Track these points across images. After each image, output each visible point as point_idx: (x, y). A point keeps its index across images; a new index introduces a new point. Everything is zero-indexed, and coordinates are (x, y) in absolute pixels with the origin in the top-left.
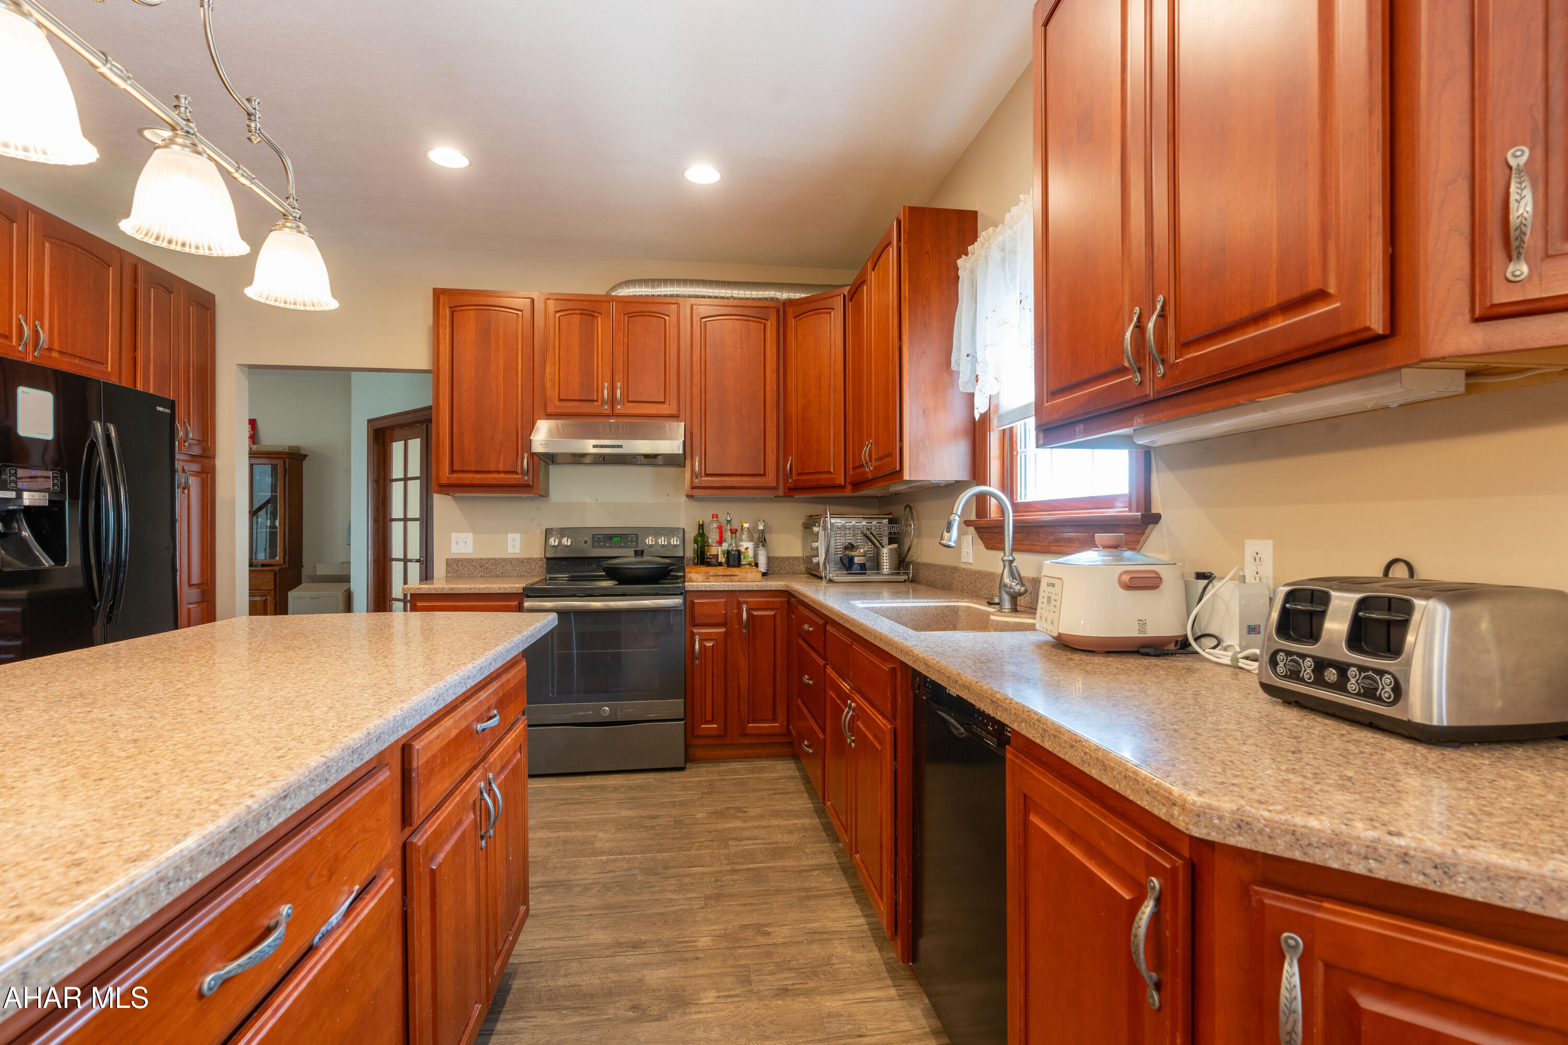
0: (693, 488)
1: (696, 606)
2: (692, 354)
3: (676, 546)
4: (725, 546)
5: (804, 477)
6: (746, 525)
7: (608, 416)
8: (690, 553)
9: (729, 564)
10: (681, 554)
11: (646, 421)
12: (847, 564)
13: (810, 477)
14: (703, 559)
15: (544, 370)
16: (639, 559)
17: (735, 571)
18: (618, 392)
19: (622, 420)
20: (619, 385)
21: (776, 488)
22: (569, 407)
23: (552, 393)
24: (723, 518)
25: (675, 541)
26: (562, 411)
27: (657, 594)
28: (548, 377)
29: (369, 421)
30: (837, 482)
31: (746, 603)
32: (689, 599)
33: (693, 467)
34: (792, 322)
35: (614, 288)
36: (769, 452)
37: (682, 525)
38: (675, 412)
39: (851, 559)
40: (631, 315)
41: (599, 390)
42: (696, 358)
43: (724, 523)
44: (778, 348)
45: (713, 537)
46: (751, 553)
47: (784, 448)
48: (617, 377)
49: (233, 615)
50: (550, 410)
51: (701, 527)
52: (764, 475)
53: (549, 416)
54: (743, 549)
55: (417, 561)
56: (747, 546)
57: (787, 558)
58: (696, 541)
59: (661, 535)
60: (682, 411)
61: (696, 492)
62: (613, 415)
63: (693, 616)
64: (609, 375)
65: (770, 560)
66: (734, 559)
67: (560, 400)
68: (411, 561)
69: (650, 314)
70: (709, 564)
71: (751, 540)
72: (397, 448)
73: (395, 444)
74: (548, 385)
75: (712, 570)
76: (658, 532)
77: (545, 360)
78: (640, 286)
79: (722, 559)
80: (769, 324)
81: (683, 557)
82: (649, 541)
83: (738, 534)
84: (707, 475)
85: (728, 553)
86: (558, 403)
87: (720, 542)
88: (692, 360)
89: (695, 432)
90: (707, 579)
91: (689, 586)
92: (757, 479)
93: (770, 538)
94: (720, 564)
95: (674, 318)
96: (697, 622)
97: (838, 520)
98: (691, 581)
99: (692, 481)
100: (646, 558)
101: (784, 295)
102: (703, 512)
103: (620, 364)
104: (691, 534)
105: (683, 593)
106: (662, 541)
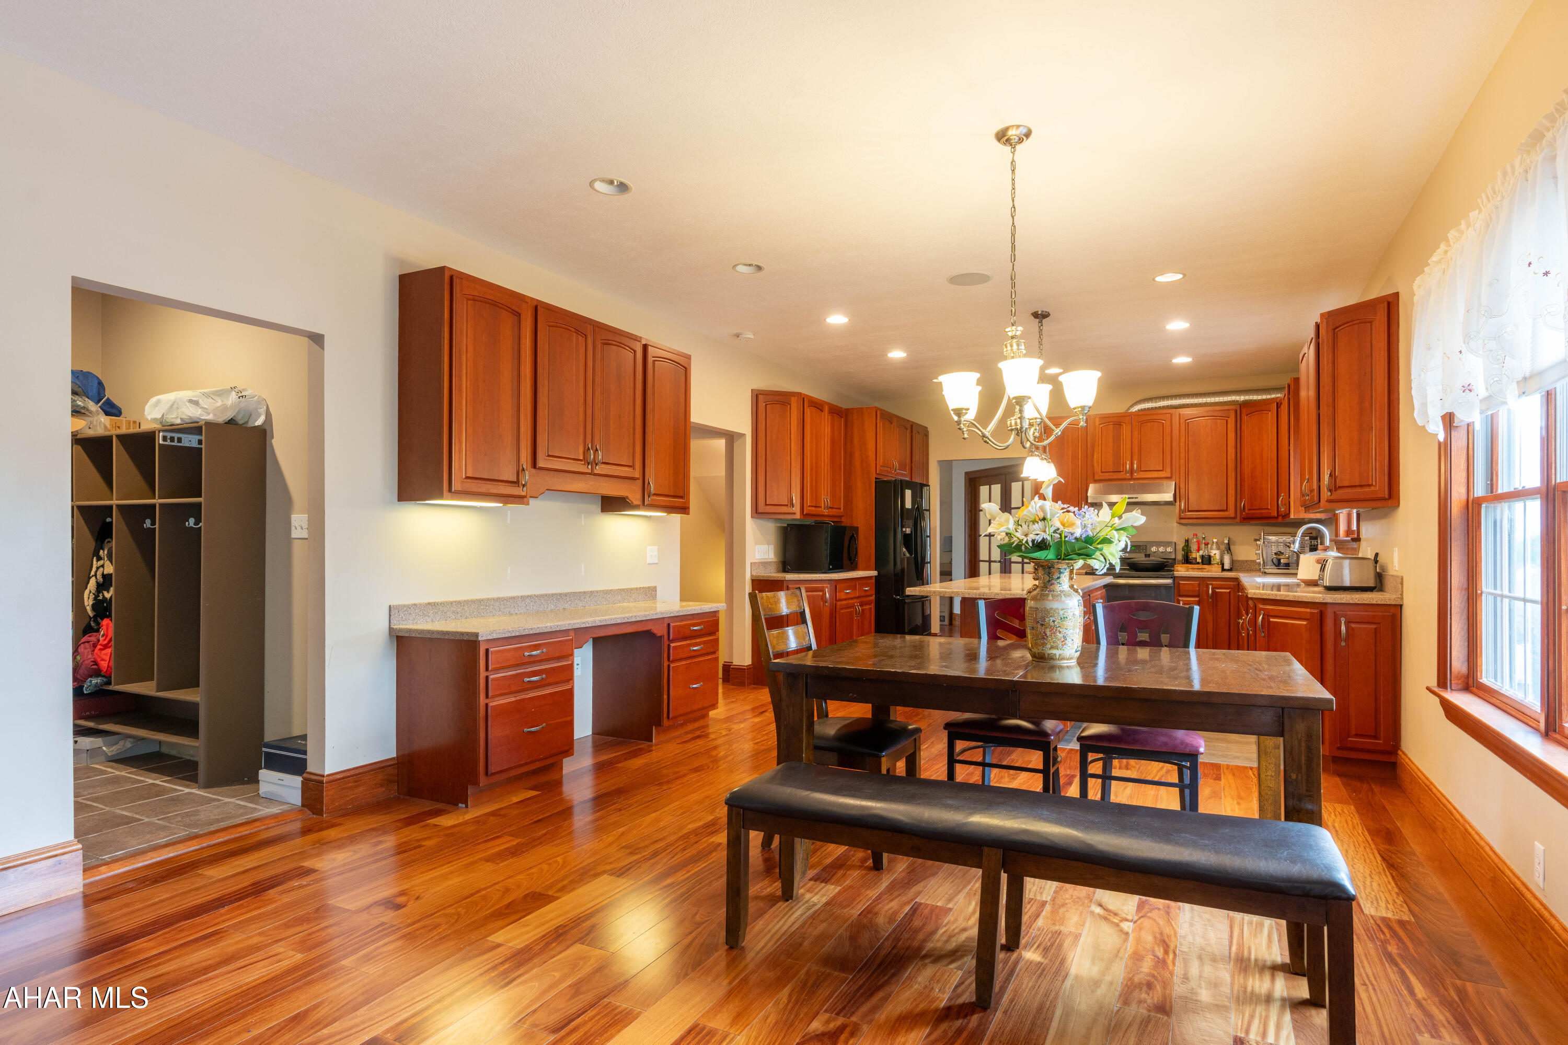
0: (1181, 518)
1: (1181, 586)
2: (1180, 442)
3: (1170, 552)
4: (1201, 553)
5: (1252, 512)
6: (1215, 540)
7: (1130, 479)
8: (1180, 557)
9: (1203, 563)
10: (1173, 557)
11: (1152, 482)
12: (1278, 564)
13: (1257, 511)
14: (1187, 560)
15: (1093, 456)
16: (1147, 559)
17: (1206, 566)
18: (1135, 466)
19: (1137, 482)
20: (1135, 462)
21: (1235, 518)
22: (1107, 476)
23: (1097, 469)
24: (1201, 535)
25: (1169, 549)
26: (1103, 478)
27: (1158, 577)
28: (1095, 460)
29: (966, 473)
30: (1272, 515)
31: (1212, 584)
32: (1176, 581)
33: (1180, 506)
34: (1245, 418)
35: (1132, 406)
36: (1230, 496)
37: (1175, 540)
38: (1169, 475)
39: (1279, 560)
40: (1142, 423)
41: (1124, 465)
42: (1182, 444)
43: (1201, 539)
44: (1236, 434)
45: (1194, 547)
46: (1218, 557)
47: (1240, 492)
48: (1134, 458)
49: (936, 583)
50: (1097, 478)
51: (1187, 541)
52: (1226, 510)
53: (1096, 481)
54: (1212, 555)
55: (1000, 562)
56: (1215, 553)
57: (1246, 561)
58: (1183, 550)
59: (1161, 546)
60: (1174, 474)
61: (1183, 521)
62: (1132, 479)
63: (1179, 591)
64: (1129, 457)
65: (1233, 562)
66: (1207, 560)
67: (1102, 472)
68: (995, 562)
69: (1153, 421)
70: (1191, 563)
71: (1218, 549)
72: (984, 490)
73: (981, 487)
74: (1096, 464)
75: (1190, 566)
76: (1158, 544)
77: (1093, 450)
78: (1148, 402)
79: (1199, 560)
80: (1229, 420)
81: (1175, 559)
82: (1154, 549)
83: (1209, 546)
84: (1189, 511)
85: (1202, 557)
86: (1100, 474)
87: (1198, 550)
88: (1180, 445)
89: (1181, 486)
90: (1188, 570)
91: (1176, 574)
92: (1222, 513)
93: (1235, 548)
94: (1198, 563)
95: (1168, 423)
96: (1181, 594)
97: (1274, 537)
98: (1178, 571)
99: (1180, 515)
100: (1151, 558)
101: (1242, 398)
102: (1188, 532)
103: (1136, 450)
104: (1181, 545)
105: (1174, 578)
106: (1161, 549)
